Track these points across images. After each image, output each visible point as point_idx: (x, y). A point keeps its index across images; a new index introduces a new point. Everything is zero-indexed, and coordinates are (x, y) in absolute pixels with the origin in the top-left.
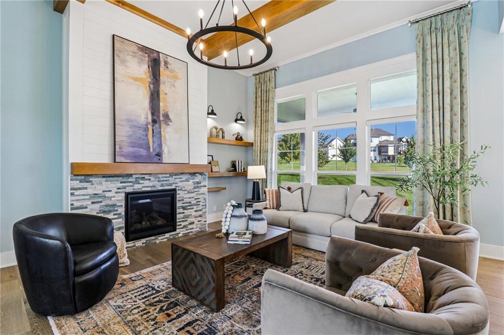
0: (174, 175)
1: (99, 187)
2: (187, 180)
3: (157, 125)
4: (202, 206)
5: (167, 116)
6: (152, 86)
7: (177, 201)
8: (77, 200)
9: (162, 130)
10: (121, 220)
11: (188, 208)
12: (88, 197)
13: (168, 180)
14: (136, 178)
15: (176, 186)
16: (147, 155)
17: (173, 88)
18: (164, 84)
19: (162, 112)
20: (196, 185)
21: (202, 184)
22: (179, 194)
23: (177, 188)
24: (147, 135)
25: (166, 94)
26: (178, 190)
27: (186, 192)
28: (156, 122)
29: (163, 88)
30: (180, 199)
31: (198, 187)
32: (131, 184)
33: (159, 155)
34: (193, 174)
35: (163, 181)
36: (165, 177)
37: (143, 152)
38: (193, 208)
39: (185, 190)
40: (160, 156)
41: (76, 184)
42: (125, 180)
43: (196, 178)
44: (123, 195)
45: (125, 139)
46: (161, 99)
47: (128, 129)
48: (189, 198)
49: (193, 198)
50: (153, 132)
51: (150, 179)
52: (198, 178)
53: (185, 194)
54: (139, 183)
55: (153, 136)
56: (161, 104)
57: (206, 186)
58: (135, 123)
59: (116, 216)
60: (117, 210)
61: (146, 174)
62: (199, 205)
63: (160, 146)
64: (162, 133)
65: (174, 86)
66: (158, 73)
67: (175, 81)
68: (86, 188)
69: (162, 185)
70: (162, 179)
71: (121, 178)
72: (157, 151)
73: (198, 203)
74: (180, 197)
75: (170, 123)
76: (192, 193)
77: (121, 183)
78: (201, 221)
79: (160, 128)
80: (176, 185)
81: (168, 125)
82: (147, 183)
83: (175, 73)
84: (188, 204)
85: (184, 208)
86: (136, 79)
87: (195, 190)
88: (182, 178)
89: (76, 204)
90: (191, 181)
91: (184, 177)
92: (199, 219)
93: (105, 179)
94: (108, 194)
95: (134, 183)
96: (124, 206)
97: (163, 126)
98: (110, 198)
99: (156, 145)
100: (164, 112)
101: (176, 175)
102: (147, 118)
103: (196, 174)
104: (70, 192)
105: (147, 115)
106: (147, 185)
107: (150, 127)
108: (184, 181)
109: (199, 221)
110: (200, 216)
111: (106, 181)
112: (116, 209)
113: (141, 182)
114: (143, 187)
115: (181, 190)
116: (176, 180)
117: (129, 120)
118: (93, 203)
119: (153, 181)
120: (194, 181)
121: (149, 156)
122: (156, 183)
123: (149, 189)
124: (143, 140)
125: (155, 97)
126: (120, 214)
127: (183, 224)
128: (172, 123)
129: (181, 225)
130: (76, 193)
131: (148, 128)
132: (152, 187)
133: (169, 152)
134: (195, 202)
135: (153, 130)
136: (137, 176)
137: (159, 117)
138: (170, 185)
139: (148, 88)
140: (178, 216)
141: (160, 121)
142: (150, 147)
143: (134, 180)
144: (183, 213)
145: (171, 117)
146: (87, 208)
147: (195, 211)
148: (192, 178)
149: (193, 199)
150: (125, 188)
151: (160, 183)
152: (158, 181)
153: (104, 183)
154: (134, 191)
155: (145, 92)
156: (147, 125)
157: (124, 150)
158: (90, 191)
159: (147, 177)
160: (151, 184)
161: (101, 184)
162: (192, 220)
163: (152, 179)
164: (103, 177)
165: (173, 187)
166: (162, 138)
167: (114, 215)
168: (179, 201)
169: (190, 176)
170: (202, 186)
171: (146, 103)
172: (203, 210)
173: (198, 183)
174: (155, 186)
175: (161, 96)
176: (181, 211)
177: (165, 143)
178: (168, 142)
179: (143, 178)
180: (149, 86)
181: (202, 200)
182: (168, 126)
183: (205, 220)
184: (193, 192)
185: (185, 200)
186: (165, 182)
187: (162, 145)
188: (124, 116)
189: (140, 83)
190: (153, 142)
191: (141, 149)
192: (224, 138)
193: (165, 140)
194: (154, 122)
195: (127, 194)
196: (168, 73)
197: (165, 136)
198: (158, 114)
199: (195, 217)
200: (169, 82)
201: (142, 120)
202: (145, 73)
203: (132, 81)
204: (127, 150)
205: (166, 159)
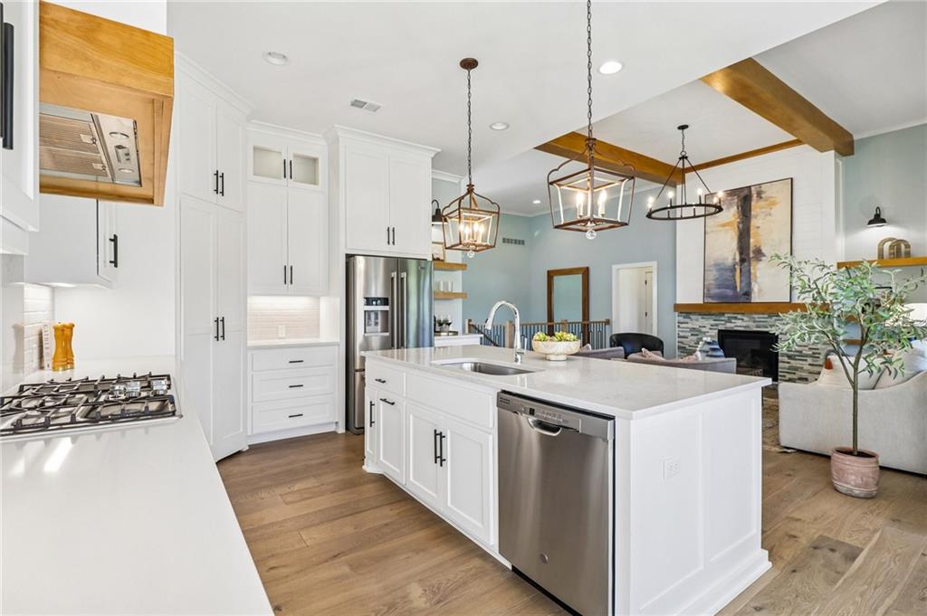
0: (773, 316)
1: (697, 323)
3: (746, 264)
5: (759, 253)
6: (741, 226)
7: (779, 347)
9: (752, 267)
11: (797, 358)
12: (688, 330)
13: (766, 321)
14: (729, 317)
15: (776, 330)
16: (733, 295)
17: (768, 217)
18: (756, 217)
19: (752, 248)
22: (781, 340)
23: (779, 332)
24: (734, 276)
25: (758, 227)
26: (780, 334)
28: (745, 261)
29: (754, 222)
30: (782, 345)
32: (723, 322)
33: (748, 294)
35: (761, 321)
36: (763, 318)
37: (729, 292)
38: (806, 360)
40: (748, 296)
41: (681, 319)
42: (717, 318)
44: (716, 331)
45: (712, 282)
46: (752, 235)
47: (715, 273)
50: (741, 272)
51: (742, 319)
54: (731, 322)
55: (741, 276)
56: (752, 240)
58: (722, 266)
61: (739, 314)
62: (819, 358)
63: (749, 284)
64: (752, 271)
65: (770, 214)
66: (748, 209)
67: (771, 209)
68: (687, 323)
69: (758, 327)
70: (757, 320)
71: (714, 317)
72: (745, 289)
73: (817, 355)
75: (763, 258)
77: (715, 320)
79: (750, 265)
81: (760, 260)
82: (739, 323)
83: (773, 199)
84: (798, 354)
85: (789, 357)
86: (724, 225)
89: (681, 334)
94: (703, 330)
95: (726, 322)
97: (753, 263)
98: (705, 333)
99: (743, 284)
100: (754, 248)
101: (777, 316)
102: (735, 259)
104: (677, 324)
105: (735, 256)
106: (739, 325)
107: (738, 267)
111: (703, 318)
113: (733, 321)
114: (735, 326)
115: (785, 334)
116: (777, 322)
117: (716, 265)
118: (691, 335)
119: (748, 321)
121: (736, 295)
122: (751, 324)
123: (742, 329)
124: (730, 280)
125: (744, 235)
127: (788, 376)
128: (765, 257)
129: (784, 376)
130: (681, 326)
131: (735, 268)
132: (745, 327)
133: (760, 290)
134: (810, 352)
135: (741, 269)
136: (730, 315)
137: (749, 254)
138: (767, 327)
139: (737, 229)
140: (780, 365)
141: (750, 258)
142: (736, 287)
143: (726, 319)
144: (788, 363)
145: (764, 251)
147: (810, 365)
149: (807, 348)
150: (717, 325)
151: (755, 324)
152: (754, 322)
153: (700, 320)
154: (727, 329)
155: (734, 234)
156: (735, 265)
157: (711, 292)
158: (690, 325)
159: (739, 316)
160: (744, 324)
161: (697, 320)
163: (745, 318)
164: (700, 315)
165: (772, 330)
166: (752, 277)
171: (734, 244)
174: (748, 327)
175: (752, 232)
176: (786, 359)
177: (756, 281)
178: (759, 280)
179: (736, 318)
180: (738, 227)
182: (761, 262)
186: (761, 324)
187: (751, 284)
188: (713, 263)
189: (728, 228)
190: (741, 282)
191: (727, 290)
192: (909, 257)
193: (756, 277)
194: (742, 261)
195: (720, 331)
196: (762, 203)
197: (755, 273)
198: (747, 252)
199: (810, 373)
200: (763, 212)
201: (730, 262)
202: (734, 215)
203: (721, 228)
204: (715, 291)
205: (756, 298)
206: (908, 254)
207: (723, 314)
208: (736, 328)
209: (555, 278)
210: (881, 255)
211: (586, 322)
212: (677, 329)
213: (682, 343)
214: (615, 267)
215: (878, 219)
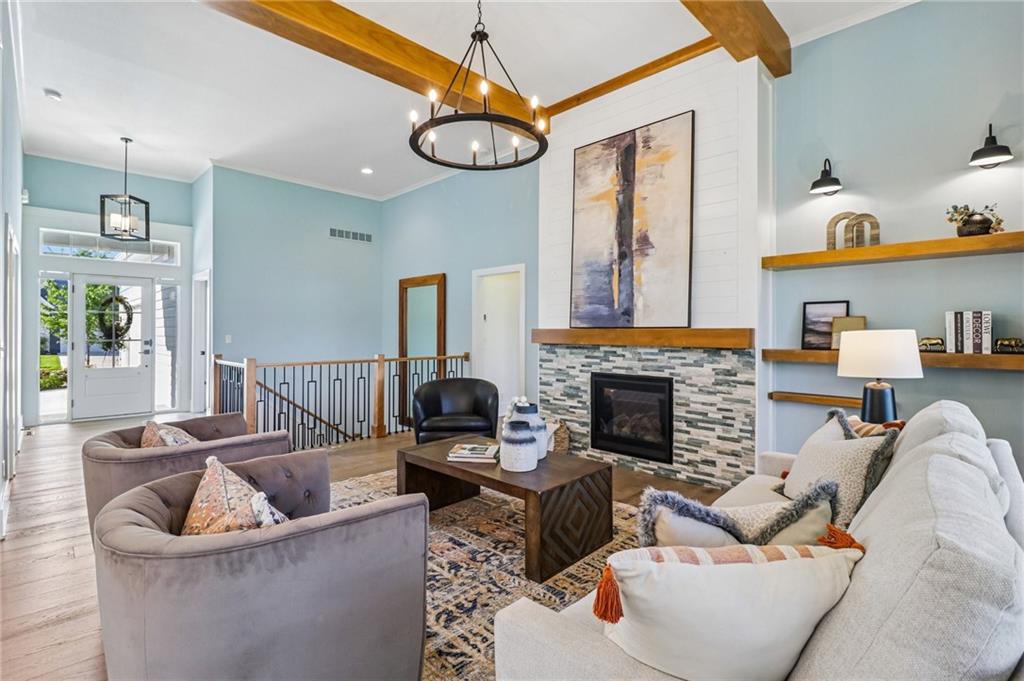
0: (667, 351)
1: (564, 361)
2: (698, 364)
3: (627, 262)
4: (741, 430)
5: (645, 241)
6: (621, 197)
7: (674, 405)
8: (545, 374)
9: (634, 268)
10: (585, 412)
11: (699, 424)
12: (553, 372)
13: (656, 360)
14: (606, 352)
15: (671, 374)
16: (608, 315)
17: (659, 181)
18: (642, 182)
19: (636, 235)
20: (720, 377)
21: (740, 377)
22: (678, 391)
23: (675, 378)
24: (610, 282)
25: (645, 199)
26: (677, 381)
27: (696, 389)
28: (626, 256)
29: (639, 190)
30: (679, 401)
31: (727, 383)
32: (598, 361)
33: (628, 313)
34: (716, 351)
35: (648, 360)
36: (652, 354)
37: (604, 310)
38: (713, 430)
39: (691, 385)
40: (629, 316)
41: (544, 355)
42: (590, 354)
43: (722, 360)
44: (589, 375)
45: (582, 293)
46: (635, 212)
47: (585, 278)
48: (703, 404)
49: (711, 405)
50: (620, 275)
51: (624, 356)
52: (729, 361)
53: (693, 392)
54: (609, 361)
55: (620, 282)
56: (635, 221)
57: (753, 384)
58: (595, 267)
59: (580, 405)
60: (581, 397)
61: (618, 346)
62: (732, 426)
63: (631, 296)
64: (635, 273)
65: (661, 176)
66: (631, 168)
67: (663, 165)
68: (551, 361)
70: (644, 357)
71: (586, 351)
72: (626, 305)
73: (729, 421)
74: (680, 398)
75: (650, 251)
76: (709, 393)
77: (587, 357)
78: (738, 467)
79: (632, 264)
80: (672, 371)
81: (647, 255)
82: (619, 362)
83: (664, 150)
84: (701, 417)
85: (689, 423)
86: (598, 198)
87: (719, 388)
88: (685, 358)
89: (545, 379)
90: (708, 368)
91: (691, 357)
92: (732, 460)
93: (568, 351)
94: (572, 372)
95: (602, 360)
96: (589, 392)
97: (637, 259)
98: (574, 377)
99: (623, 296)
100: (639, 235)
101: (672, 351)
102: (612, 253)
103: (723, 352)
104: (539, 363)
105: (612, 249)
106: (619, 365)
107: (615, 267)
108: (690, 365)
109: (729, 465)
110: (734, 454)
111: (571, 353)
112: (580, 394)
113: (611, 358)
114: (614, 368)
115: (683, 382)
116: (672, 361)
117: (587, 265)
118: (558, 380)
119: (631, 360)
120: (715, 366)
121: (613, 316)
122: (634, 363)
123: (623, 372)
124: (604, 290)
125: (625, 212)
126: (584, 403)
127: (688, 456)
128: (653, 250)
129: (682, 456)
130: (545, 365)
131: (612, 269)
132: (627, 369)
133: (646, 306)
134: (720, 416)
135: (620, 271)
136: (607, 349)
137: (630, 246)
138: (660, 369)
139: (615, 203)
140: (676, 436)
141: (632, 252)
142: (613, 301)
143: (602, 355)
144: (688, 433)
145: (651, 240)
146: (551, 385)
147: (719, 438)
148: (711, 360)
149: (714, 409)
150: (590, 365)
151: (642, 364)
152: (639, 360)
153: (568, 355)
154: (603, 372)
155: (611, 212)
156: (611, 264)
157: (580, 310)
158: (554, 365)
159: (619, 351)
160: (626, 364)
161: (564, 356)
162: (711, 455)
163: (628, 355)
164: (568, 348)
165: (666, 374)
166: (635, 283)
167: (579, 402)
168: (677, 404)
169: (706, 355)
170: (740, 383)
172: (744, 441)
173: (728, 373)
174: (631, 369)
175: (636, 207)
176: (683, 426)
177: (640, 291)
178: (644, 289)
179: (614, 354)
180: (617, 199)
181: (740, 418)
182: (647, 258)
183: (750, 469)
184: (714, 393)
185: (692, 405)
186: (650, 363)
187: (633, 295)
188: (582, 261)
189: (604, 202)
190: (620, 292)
191: (602, 307)
192: (878, 243)
193: (640, 284)
194: (622, 256)
195: (594, 375)
196: (651, 157)
197: (640, 278)
198: (629, 243)
199: (719, 452)
200: (651, 174)
201: (605, 259)
202: (612, 180)
203: (594, 203)
204: (585, 308)
205: (640, 320)
206: (875, 239)
207: (596, 347)
208: (615, 371)
209: (409, 290)
210: (832, 244)
211: (442, 357)
212: (539, 371)
213: (545, 393)
214: (475, 273)
215: (827, 178)
